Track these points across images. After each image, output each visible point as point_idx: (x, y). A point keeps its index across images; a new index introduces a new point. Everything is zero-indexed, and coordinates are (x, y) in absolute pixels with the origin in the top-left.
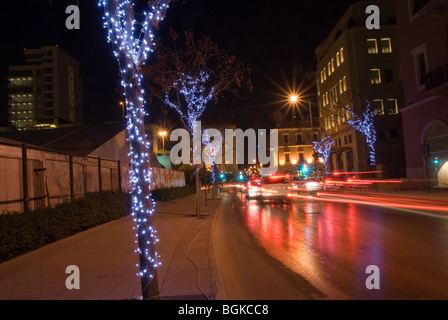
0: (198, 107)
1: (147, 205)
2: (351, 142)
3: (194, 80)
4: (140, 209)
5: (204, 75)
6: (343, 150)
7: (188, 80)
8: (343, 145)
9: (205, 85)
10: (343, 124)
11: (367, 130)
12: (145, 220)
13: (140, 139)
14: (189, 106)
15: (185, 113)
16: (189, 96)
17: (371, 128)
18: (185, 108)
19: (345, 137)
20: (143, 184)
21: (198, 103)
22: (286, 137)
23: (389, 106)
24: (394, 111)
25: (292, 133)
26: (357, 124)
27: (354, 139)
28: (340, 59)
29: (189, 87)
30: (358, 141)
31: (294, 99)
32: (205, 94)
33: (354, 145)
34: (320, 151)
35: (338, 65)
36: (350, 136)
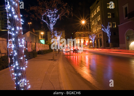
0: (54, 22)
1: (21, 64)
2: (101, 36)
3: (52, 12)
4: (16, 67)
5: (56, 10)
6: (99, 38)
7: (50, 12)
8: (98, 37)
9: (56, 14)
10: (100, 30)
11: (108, 32)
12: (20, 74)
13: (16, 17)
14: (51, 21)
15: (49, 24)
16: (51, 17)
17: (109, 31)
18: (49, 22)
19: (99, 35)
20: (18, 49)
21: (53, 20)
22: (80, 34)
23: (113, 25)
24: (115, 27)
25: (82, 33)
26: (105, 30)
27: (102, 35)
28: (98, 9)
29: (50, 14)
30: (103, 36)
31: (83, 22)
32: (56, 17)
33: (102, 37)
34: (91, 39)
35: (98, 12)
36: (101, 34)
